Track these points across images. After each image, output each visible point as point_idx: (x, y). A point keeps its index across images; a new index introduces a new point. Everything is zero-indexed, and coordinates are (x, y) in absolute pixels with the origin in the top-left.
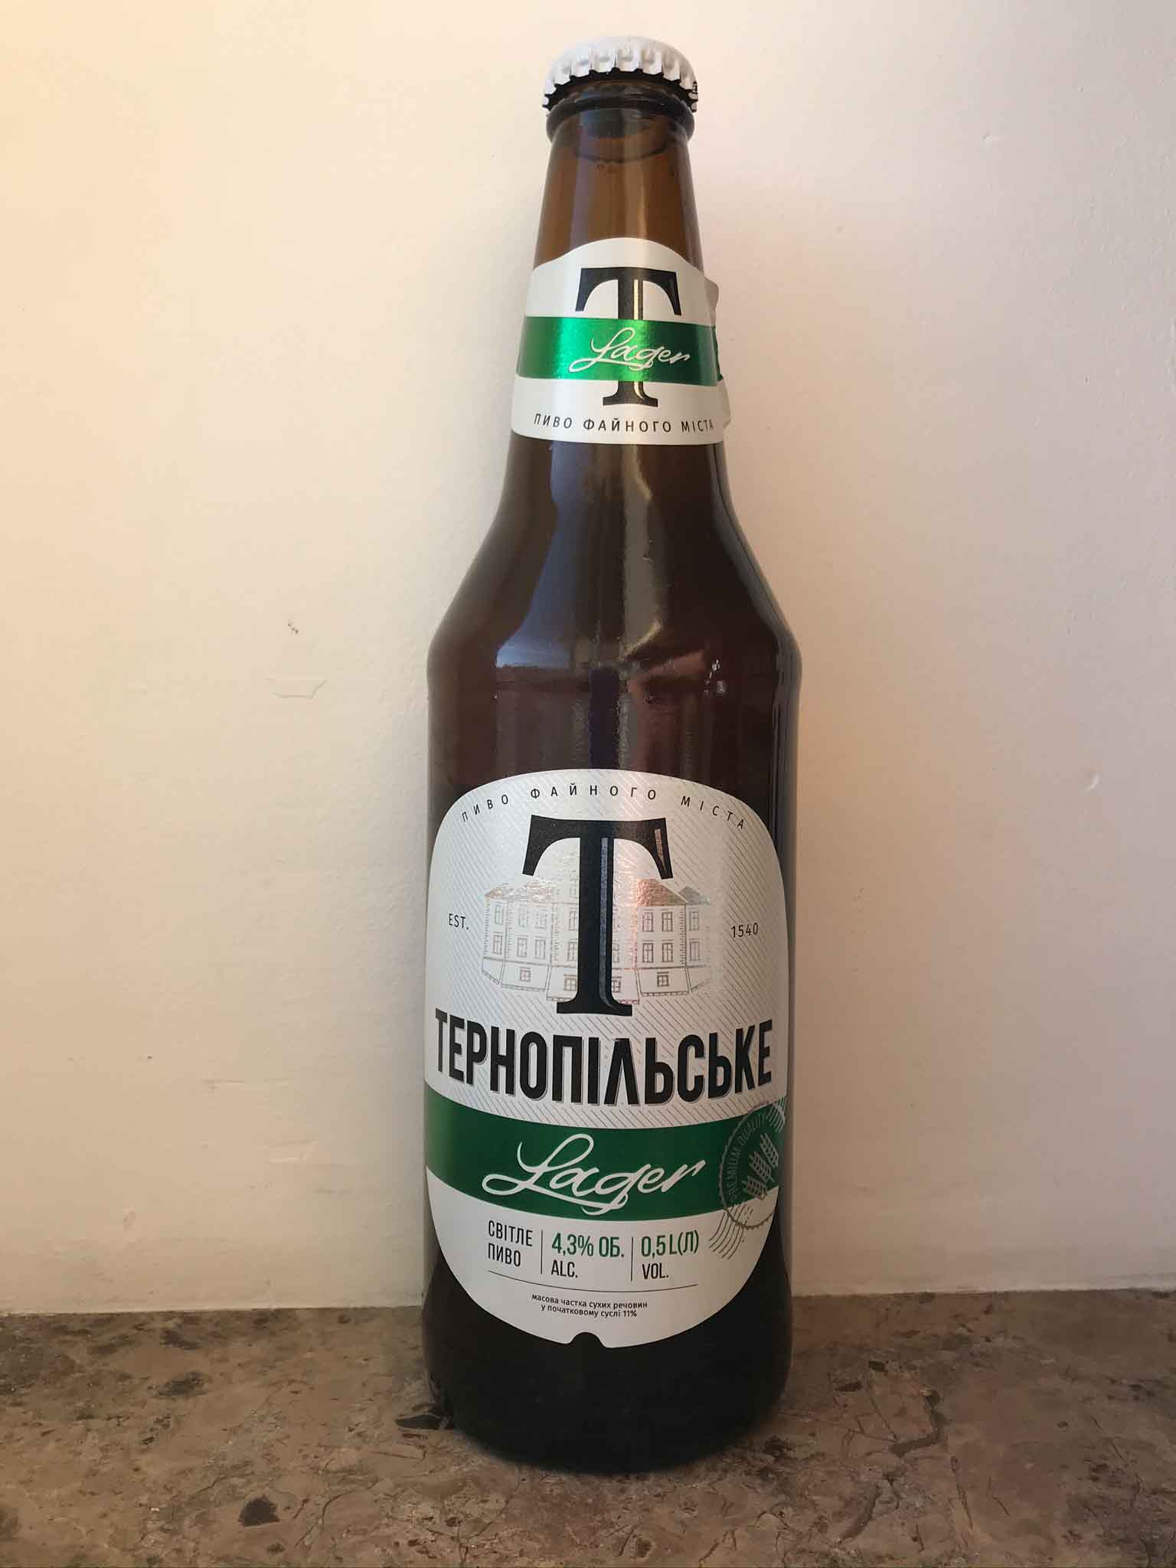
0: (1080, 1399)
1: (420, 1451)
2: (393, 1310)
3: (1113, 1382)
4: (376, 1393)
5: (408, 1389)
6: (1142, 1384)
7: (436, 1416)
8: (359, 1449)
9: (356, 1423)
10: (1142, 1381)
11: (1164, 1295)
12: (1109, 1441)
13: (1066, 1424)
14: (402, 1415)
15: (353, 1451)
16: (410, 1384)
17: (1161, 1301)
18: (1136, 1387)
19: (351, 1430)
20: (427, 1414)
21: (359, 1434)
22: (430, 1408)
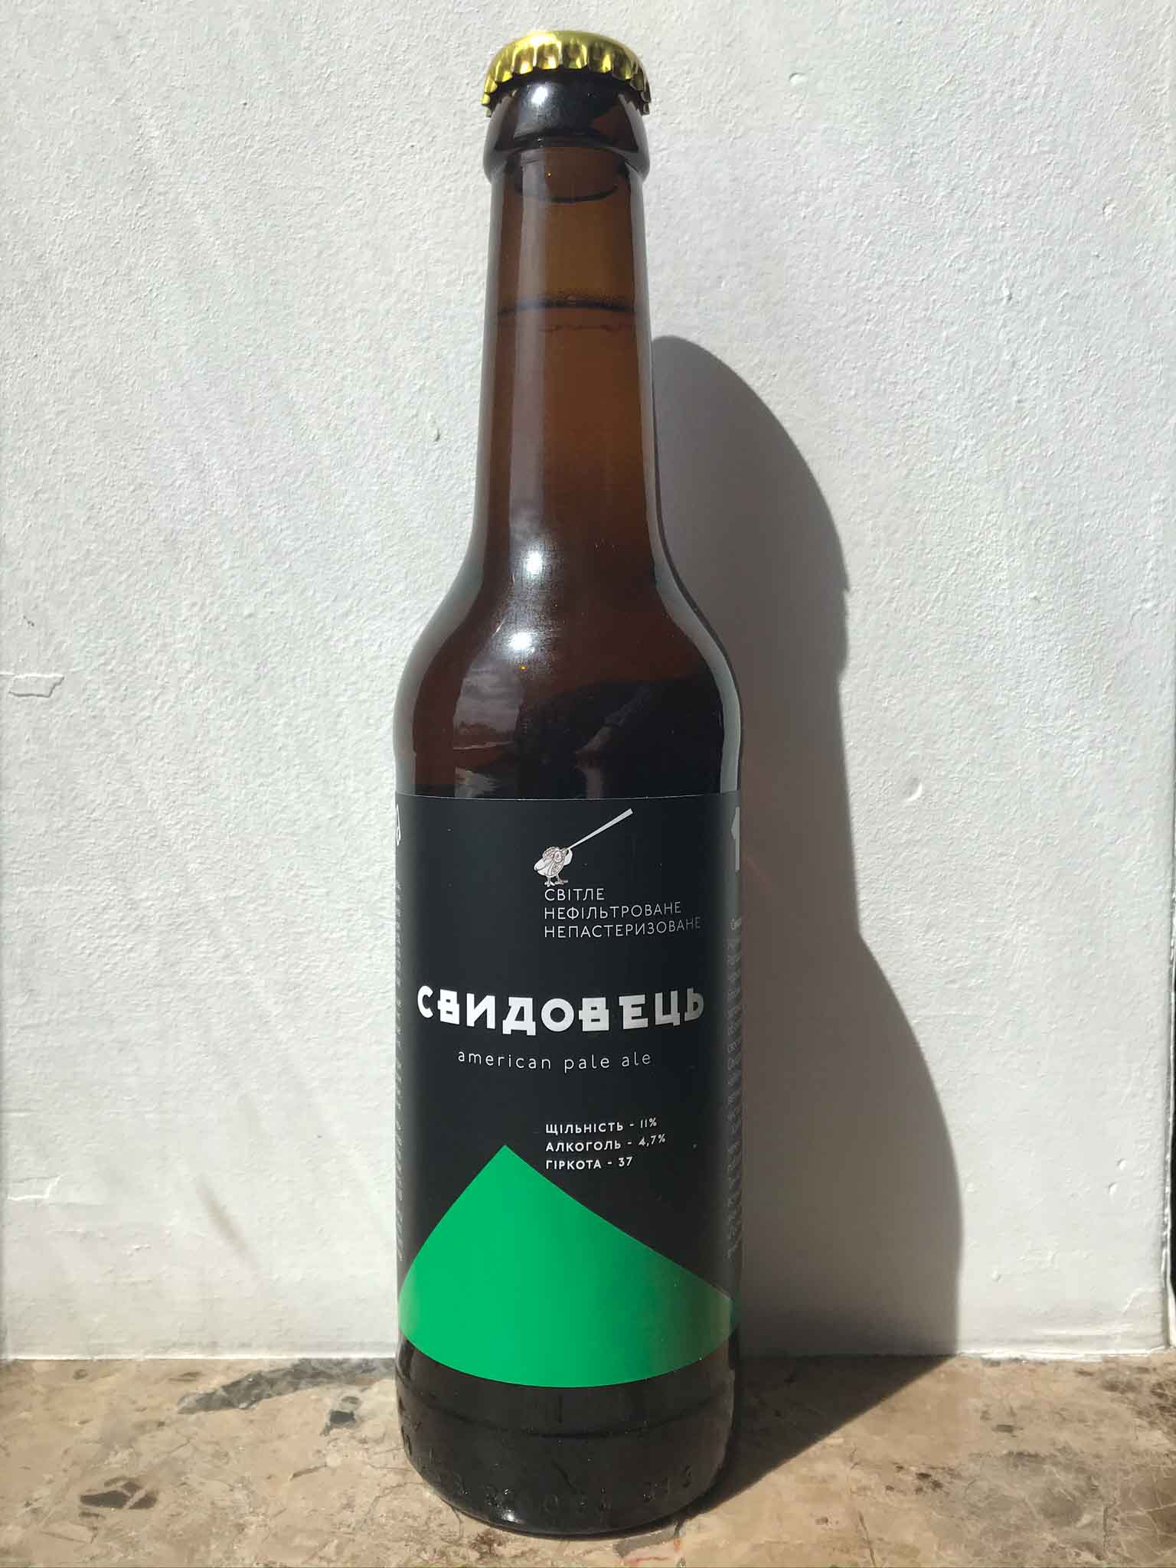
0: (854, 1488)
1: (91, 1534)
2: (139, 1366)
3: (900, 1468)
4: (74, 1463)
5: (112, 1459)
6: (931, 1472)
7: (125, 1492)
8: (25, 1526)
9: (36, 1495)
10: (933, 1468)
11: (995, 1363)
12: (869, 1542)
13: (826, 1521)
14: (89, 1491)
15: (19, 1528)
16: (116, 1453)
17: (990, 1371)
18: (923, 1476)
19: (28, 1505)
20: (119, 1489)
21: (35, 1511)
22: (122, 1483)
